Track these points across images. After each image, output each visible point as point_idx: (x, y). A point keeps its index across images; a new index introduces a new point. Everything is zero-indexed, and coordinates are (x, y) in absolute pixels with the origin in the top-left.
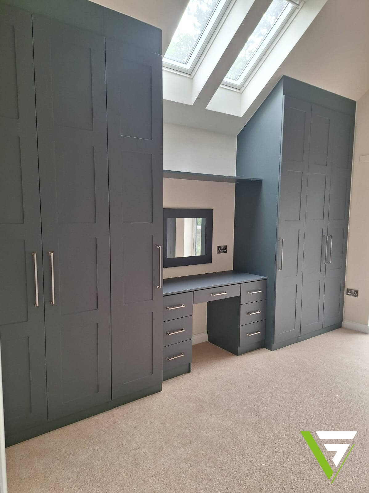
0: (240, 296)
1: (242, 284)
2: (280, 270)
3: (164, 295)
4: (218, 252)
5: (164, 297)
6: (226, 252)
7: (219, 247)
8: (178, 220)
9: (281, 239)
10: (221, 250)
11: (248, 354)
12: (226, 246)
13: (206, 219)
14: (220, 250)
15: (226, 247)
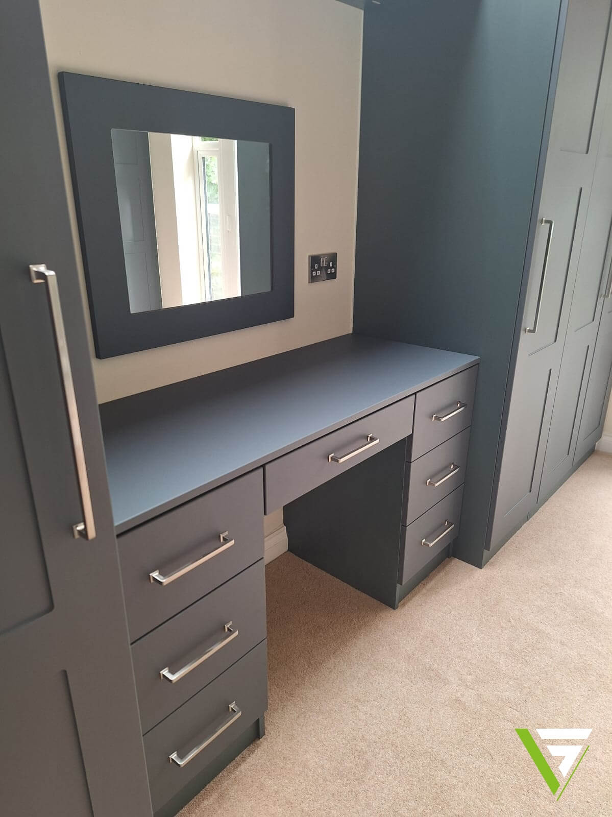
0: (410, 437)
1: (418, 394)
2: (530, 331)
3: (119, 532)
4: (313, 279)
5: (123, 538)
6: (333, 276)
7: (314, 260)
8: (154, 138)
9: (547, 222)
10: (320, 268)
11: (417, 598)
12: (335, 255)
13: (271, 146)
14: (316, 270)
15: (333, 257)
